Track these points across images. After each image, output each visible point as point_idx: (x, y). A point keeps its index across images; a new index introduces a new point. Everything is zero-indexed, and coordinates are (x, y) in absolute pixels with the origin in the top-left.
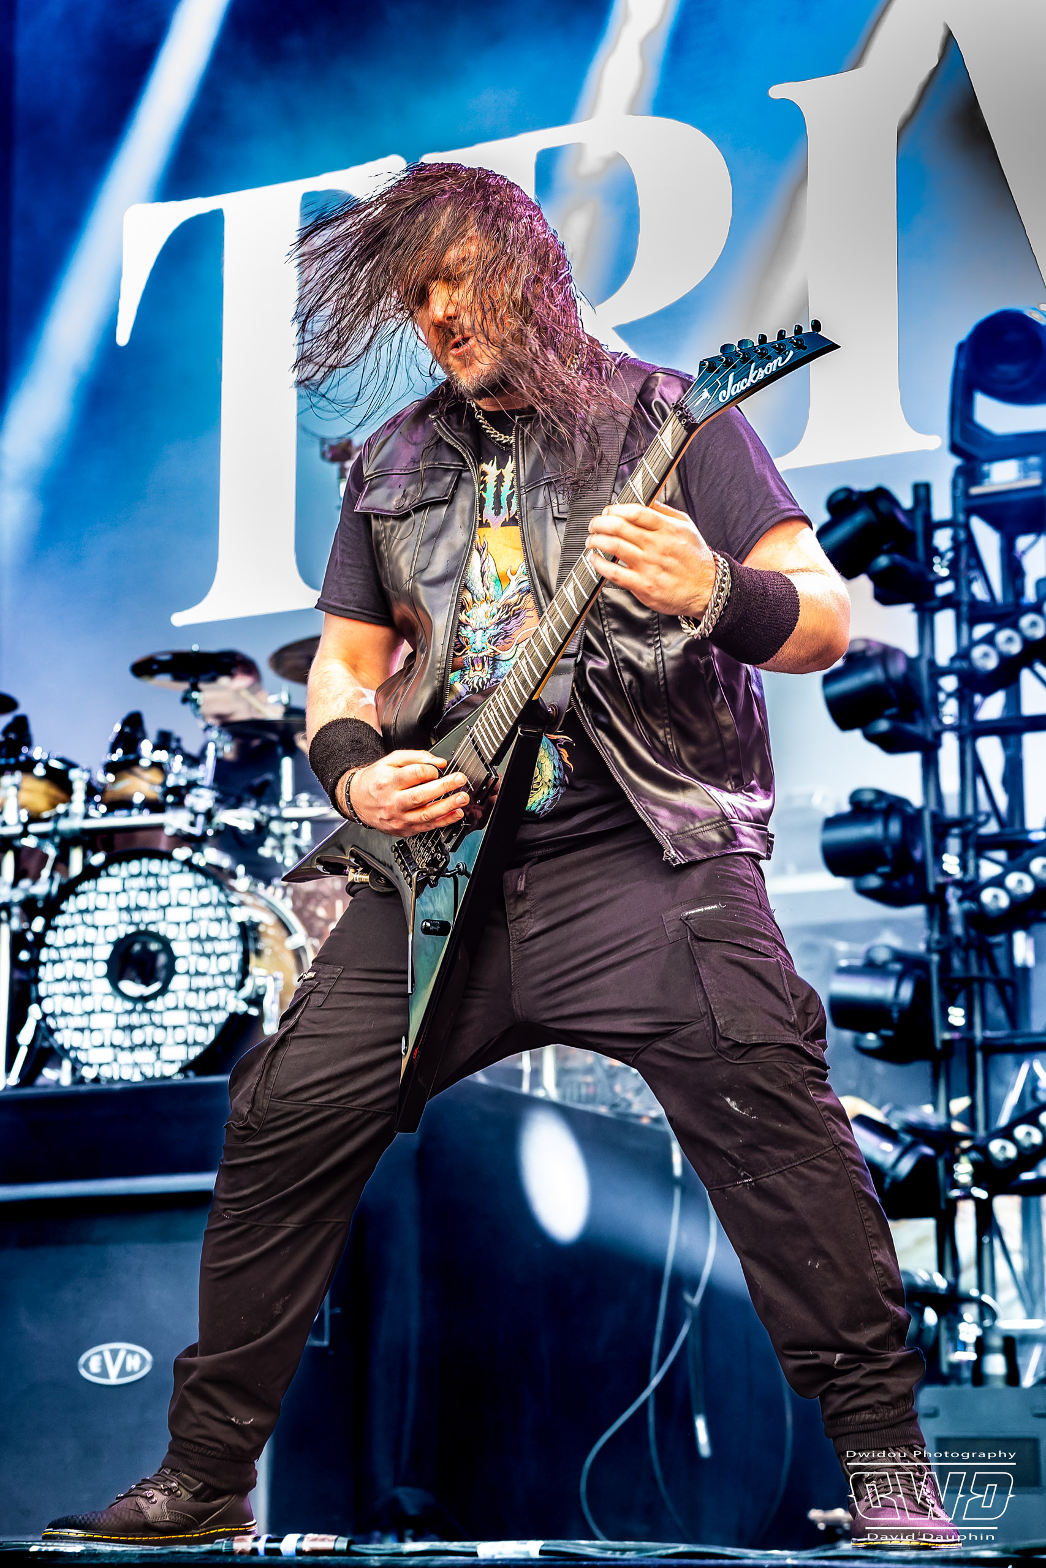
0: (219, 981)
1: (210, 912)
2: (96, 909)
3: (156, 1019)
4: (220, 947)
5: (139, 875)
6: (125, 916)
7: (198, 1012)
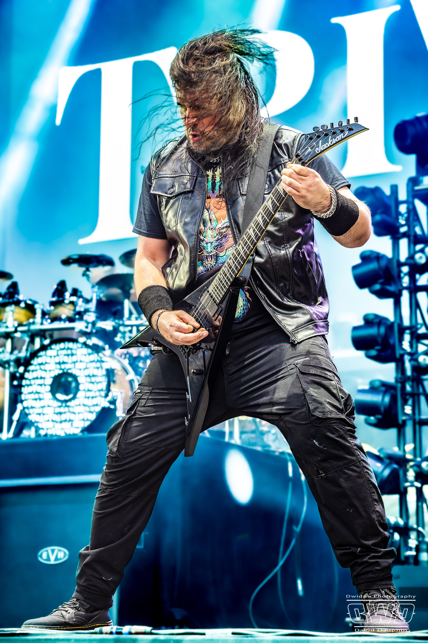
0: (97, 394)
1: (94, 365)
2: (46, 363)
3: (71, 409)
4: (98, 379)
5: (64, 349)
6: (58, 366)
7: (89, 407)
